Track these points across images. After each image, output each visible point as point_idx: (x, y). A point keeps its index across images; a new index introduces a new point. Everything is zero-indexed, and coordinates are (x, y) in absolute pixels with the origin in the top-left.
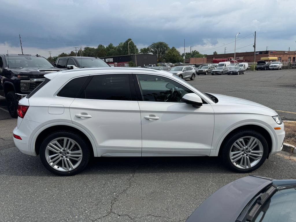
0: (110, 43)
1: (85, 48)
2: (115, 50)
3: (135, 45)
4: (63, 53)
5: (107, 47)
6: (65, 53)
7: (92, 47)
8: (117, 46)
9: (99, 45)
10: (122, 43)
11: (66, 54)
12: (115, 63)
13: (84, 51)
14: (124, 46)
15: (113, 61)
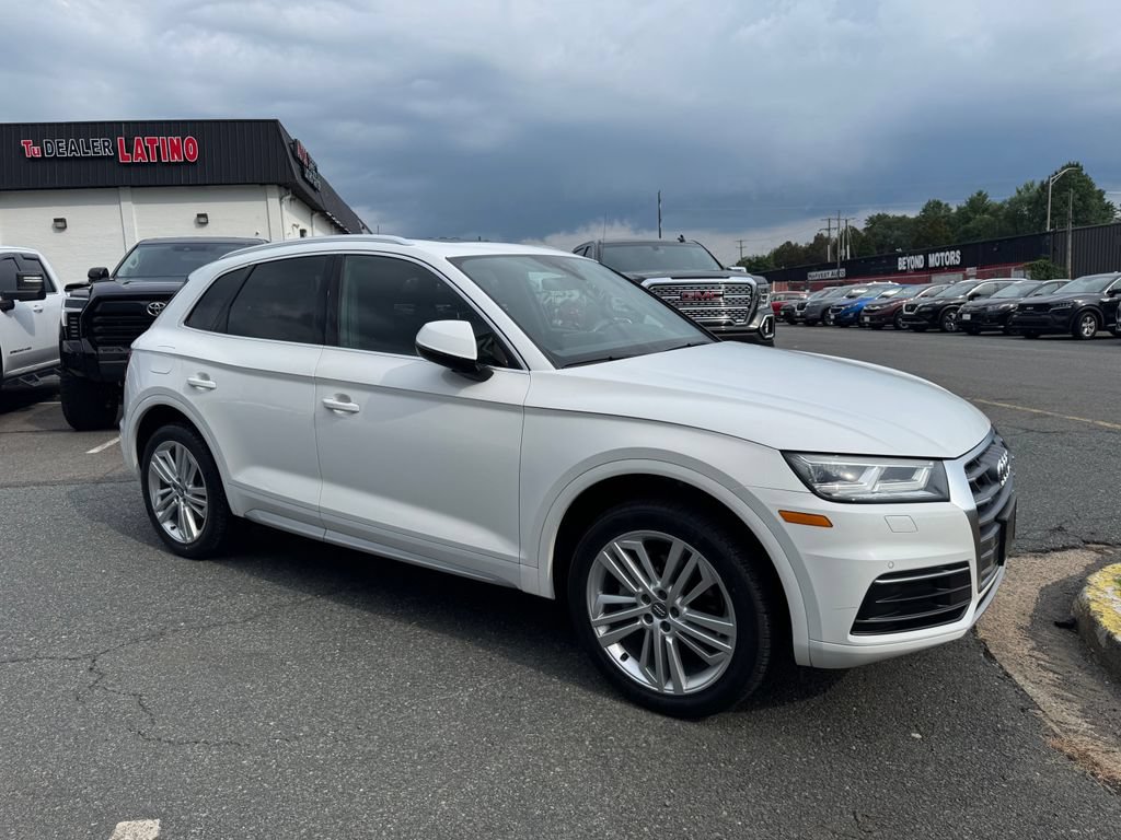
0: (977, 191)
1: (871, 218)
2: (997, 216)
3: (1097, 188)
4: (789, 243)
5: (959, 208)
6: (793, 243)
7: (899, 214)
8: (1005, 202)
9: (929, 204)
10: (1032, 186)
11: (796, 245)
12: (968, 269)
13: (865, 229)
14: (1040, 196)
15: (958, 263)
